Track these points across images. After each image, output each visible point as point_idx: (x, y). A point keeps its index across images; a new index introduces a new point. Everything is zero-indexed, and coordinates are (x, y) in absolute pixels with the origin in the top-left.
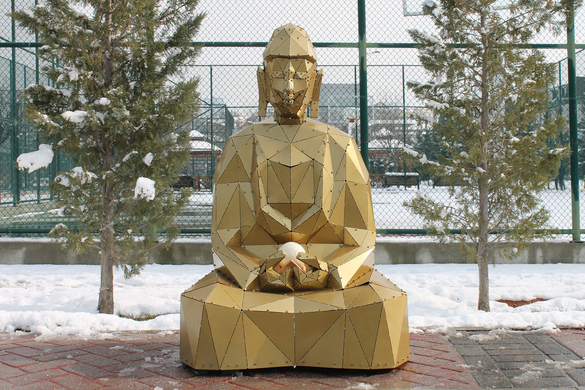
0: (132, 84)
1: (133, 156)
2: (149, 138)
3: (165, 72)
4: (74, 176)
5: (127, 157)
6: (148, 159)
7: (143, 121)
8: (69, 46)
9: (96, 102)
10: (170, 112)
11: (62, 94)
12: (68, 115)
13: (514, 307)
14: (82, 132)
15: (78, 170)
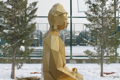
0: (20, 24)
1: (20, 41)
2: (24, 36)
3: (28, 21)
4: (5, 45)
5: (18, 41)
6: (23, 41)
7: (23, 32)
8: (6, 15)
9: (12, 28)
10: (29, 30)
11: (3, 26)
12: (4, 31)
13: (107, 75)
14: (8, 35)
15: (7, 44)
